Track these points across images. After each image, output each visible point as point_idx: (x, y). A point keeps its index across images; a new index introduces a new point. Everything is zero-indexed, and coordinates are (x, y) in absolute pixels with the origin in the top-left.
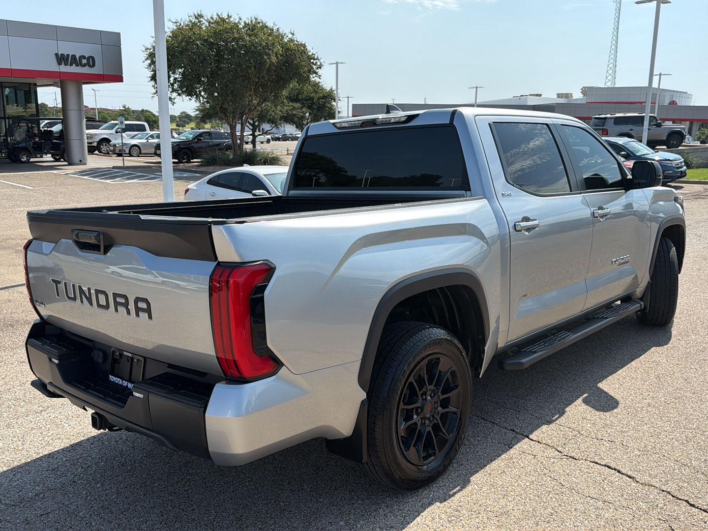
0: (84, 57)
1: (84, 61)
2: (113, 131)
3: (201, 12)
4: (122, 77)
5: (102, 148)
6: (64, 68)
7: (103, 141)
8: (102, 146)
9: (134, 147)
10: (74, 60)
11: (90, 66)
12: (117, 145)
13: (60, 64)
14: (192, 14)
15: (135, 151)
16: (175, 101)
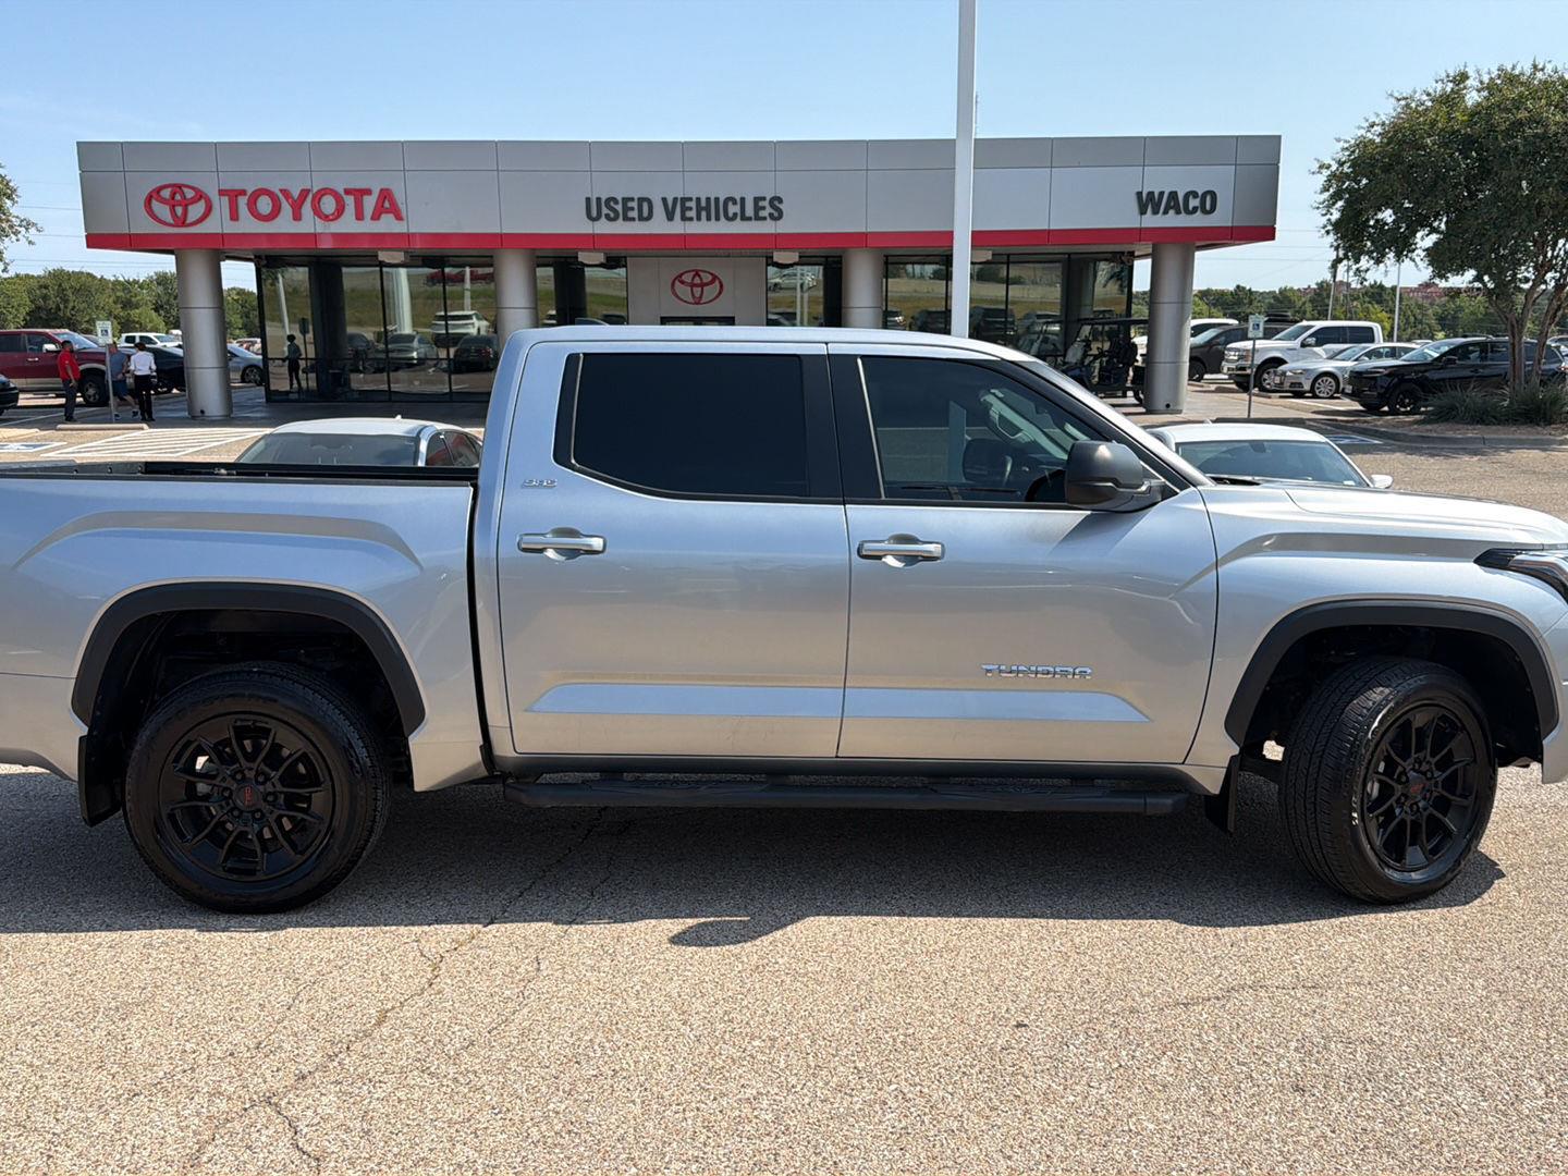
0: (1195, 194)
1: (1194, 203)
2: (1296, 343)
3: (1465, 66)
4: (1275, 229)
5: (1265, 380)
6: (1151, 221)
7: (1267, 365)
8: (1266, 376)
9: (1325, 378)
10: (1173, 203)
11: (1205, 212)
12: (1289, 374)
13: (1143, 212)
14: (1444, 75)
15: (1325, 386)
16: (1367, 277)
